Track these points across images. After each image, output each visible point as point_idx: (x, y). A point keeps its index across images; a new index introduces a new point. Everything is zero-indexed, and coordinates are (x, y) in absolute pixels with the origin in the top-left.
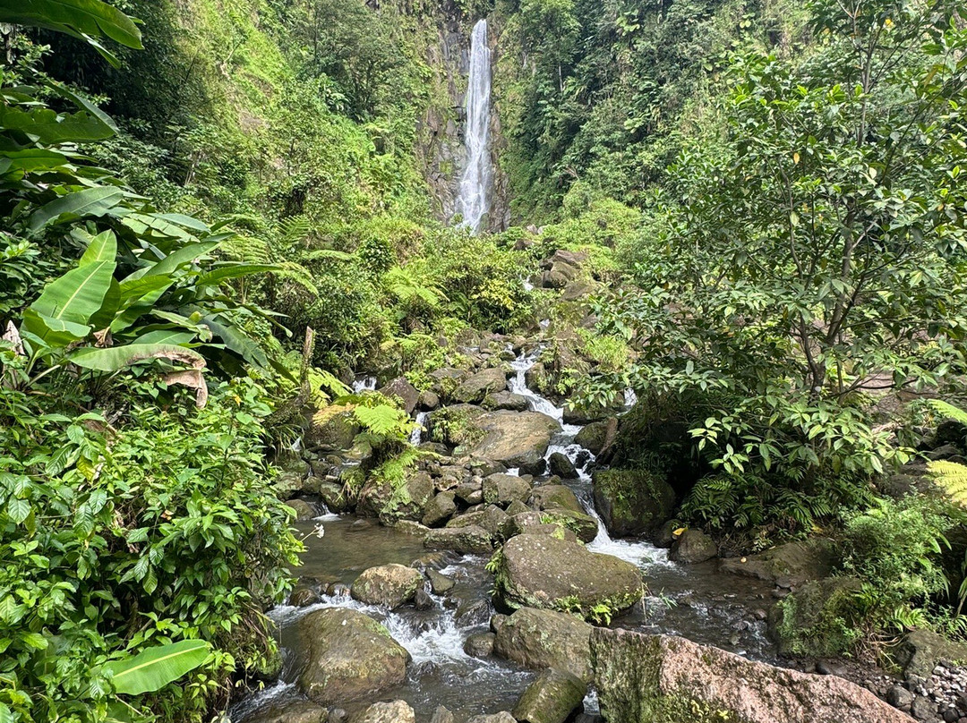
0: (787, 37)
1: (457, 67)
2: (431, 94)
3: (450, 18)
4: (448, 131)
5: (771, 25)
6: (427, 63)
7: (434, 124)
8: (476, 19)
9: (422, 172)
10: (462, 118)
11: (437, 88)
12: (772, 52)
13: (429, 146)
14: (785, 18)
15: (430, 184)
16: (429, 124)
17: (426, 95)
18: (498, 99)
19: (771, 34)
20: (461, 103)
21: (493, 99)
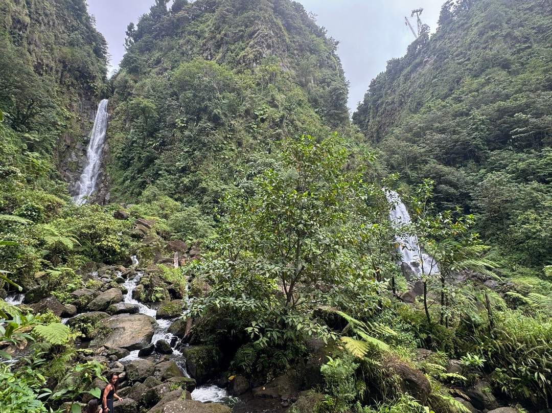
0: (244, 145)
1: (87, 117)
2: (69, 126)
3: (87, 93)
4: (77, 147)
5: (238, 139)
6: (69, 110)
7: (68, 142)
8: (102, 98)
9: (56, 165)
10: (87, 143)
11: (74, 124)
12: (239, 149)
13: (63, 152)
14: (244, 138)
15: (61, 172)
16: (65, 141)
17: (66, 126)
18: (110, 138)
19: (238, 142)
20: (87, 134)
21: (106, 138)
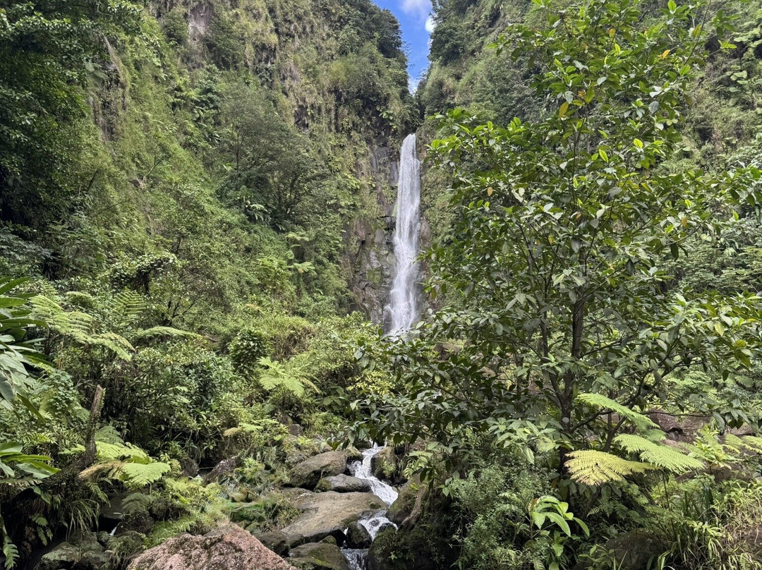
0: (717, 133)
1: (386, 179)
2: (359, 204)
3: (379, 134)
4: (377, 240)
5: (698, 122)
6: (356, 176)
7: (362, 233)
8: (405, 134)
9: (348, 281)
10: (391, 227)
11: (367, 199)
12: (704, 148)
13: (357, 255)
14: (714, 115)
15: (357, 293)
16: (356, 233)
17: (354, 205)
18: (427, 207)
19: (700, 131)
20: (390, 212)
21: (423, 208)
